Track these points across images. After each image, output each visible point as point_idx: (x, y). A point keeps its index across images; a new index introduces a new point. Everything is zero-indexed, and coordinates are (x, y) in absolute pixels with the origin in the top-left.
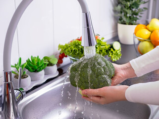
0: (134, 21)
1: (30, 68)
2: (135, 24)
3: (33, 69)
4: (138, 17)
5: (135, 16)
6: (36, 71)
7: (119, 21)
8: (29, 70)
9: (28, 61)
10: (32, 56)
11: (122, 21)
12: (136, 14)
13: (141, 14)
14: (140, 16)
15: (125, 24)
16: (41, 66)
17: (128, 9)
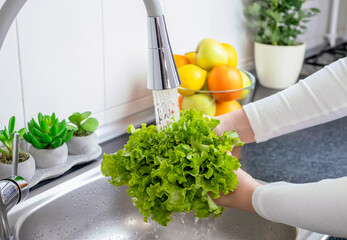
0: (291, 38)
1: (35, 139)
2: (292, 45)
3: (42, 142)
4: (298, 28)
5: (292, 27)
6: (49, 146)
7: (258, 38)
8: (33, 145)
9: (32, 125)
10: (40, 114)
11: (264, 37)
12: (295, 22)
13: (305, 21)
14: (303, 27)
15: (270, 43)
16: (61, 136)
17: (275, 11)
